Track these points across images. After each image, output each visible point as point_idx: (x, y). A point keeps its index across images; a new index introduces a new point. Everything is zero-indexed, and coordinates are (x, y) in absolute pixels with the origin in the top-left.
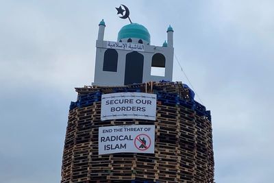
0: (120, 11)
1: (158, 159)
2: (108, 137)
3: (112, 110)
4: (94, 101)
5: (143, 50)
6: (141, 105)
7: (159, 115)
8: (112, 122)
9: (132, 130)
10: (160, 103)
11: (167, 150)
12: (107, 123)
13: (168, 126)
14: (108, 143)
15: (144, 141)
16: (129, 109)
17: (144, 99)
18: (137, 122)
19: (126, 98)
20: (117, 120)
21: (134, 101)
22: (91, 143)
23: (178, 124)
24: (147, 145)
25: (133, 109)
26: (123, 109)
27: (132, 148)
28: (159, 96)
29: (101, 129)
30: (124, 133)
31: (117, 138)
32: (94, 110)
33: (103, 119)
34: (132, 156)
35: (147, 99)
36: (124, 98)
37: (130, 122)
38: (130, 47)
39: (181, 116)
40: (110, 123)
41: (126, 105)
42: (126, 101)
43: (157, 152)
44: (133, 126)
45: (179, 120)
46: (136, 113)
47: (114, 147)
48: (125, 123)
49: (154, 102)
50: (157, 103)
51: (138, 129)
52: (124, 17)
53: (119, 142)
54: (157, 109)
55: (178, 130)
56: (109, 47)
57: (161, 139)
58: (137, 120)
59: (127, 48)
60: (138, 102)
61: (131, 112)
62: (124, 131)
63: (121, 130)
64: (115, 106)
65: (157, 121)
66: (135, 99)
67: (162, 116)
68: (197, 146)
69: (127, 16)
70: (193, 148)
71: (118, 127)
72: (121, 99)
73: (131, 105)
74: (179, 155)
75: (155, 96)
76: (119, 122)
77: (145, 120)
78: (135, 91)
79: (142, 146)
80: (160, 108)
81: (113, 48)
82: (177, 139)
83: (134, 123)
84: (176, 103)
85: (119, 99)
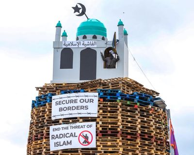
0: (76, 9)
1: (101, 152)
2: (57, 135)
3: (61, 109)
4: (46, 102)
5: (95, 46)
6: (84, 104)
7: (101, 111)
8: (61, 121)
9: (76, 127)
10: (102, 100)
11: (109, 144)
12: (56, 122)
13: (109, 120)
14: (57, 140)
15: (86, 138)
16: (74, 108)
17: (87, 98)
18: (81, 120)
19: (72, 98)
20: (64, 119)
21: (78, 101)
22: (44, 140)
23: (119, 117)
24: (90, 140)
25: (77, 108)
26: (69, 108)
27: (76, 144)
28: (101, 94)
29: (51, 128)
30: (70, 131)
31: (64, 136)
32: (46, 110)
33: (53, 119)
34: (77, 151)
35: (89, 98)
36: (69, 99)
37: (75, 120)
38: (83, 44)
39: (123, 110)
40: (58, 122)
41: (71, 105)
42: (71, 101)
43: (100, 146)
44: (78, 124)
45: (120, 114)
46: (79, 111)
47: (62, 144)
48: (71, 121)
49: (96, 99)
50: (99, 101)
51: (82, 127)
52: (81, 15)
53: (66, 139)
54: (99, 106)
55: (119, 124)
56: (65, 47)
57: (103, 133)
58: (81, 118)
59: (81, 46)
60: (82, 101)
61: (76, 111)
62: (70, 129)
63: (67, 128)
64: (62, 106)
65: (99, 117)
66: (79, 99)
67: (104, 112)
68: (140, 135)
69: (83, 13)
70: (136, 138)
71: (65, 126)
72: (67, 99)
73: (75, 105)
74: (120, 146)
75: (97, 94)
76: (66, 121)
77: (88, 118)
78: (79, 91)
79: (85, 142)
80: (102, 105)
81: (68, 47)
82: (118, 132)
83: (79, 121)
84: (117, 98)
85: (65, 99)
